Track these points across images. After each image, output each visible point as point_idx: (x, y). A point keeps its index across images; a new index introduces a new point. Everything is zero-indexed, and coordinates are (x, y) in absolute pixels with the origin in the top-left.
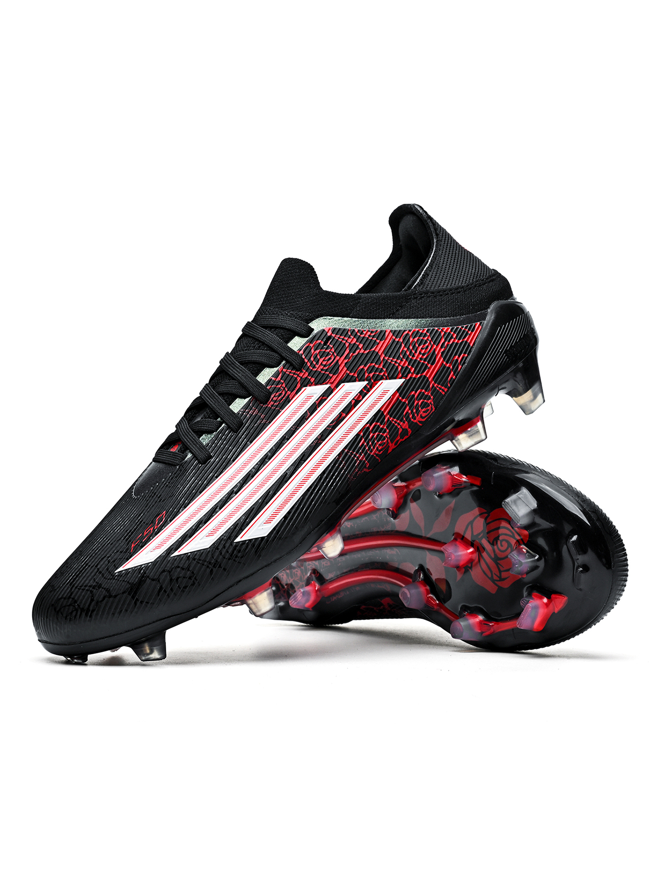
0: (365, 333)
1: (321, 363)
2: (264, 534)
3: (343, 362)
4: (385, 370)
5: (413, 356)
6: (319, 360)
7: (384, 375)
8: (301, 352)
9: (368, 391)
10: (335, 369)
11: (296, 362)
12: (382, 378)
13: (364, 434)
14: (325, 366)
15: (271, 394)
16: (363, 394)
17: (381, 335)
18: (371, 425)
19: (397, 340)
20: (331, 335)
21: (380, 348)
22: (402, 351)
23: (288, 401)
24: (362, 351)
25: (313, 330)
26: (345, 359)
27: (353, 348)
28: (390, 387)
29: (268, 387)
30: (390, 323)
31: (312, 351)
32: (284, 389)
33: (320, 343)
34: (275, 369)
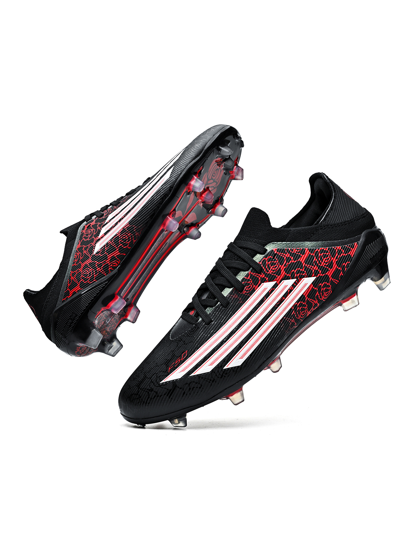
0: (294, 250)
1: (272, 269)
2: (239, 364)
3: (283, 268)
4: (305, 272)
5: (321, 264)
6: (270, 268)
7: (305, 275)
8: (261, 263)
9: (297, 284)
10: (279, 272)
11: (257, 269)
12: (304, 277)
13: (294, 308)
14: (274, 271)
15: (245, 286)
16: (294, 286)
17: (303, 251)
18: (298, 303)
19: (312, 254)
20: (276, 253)
21: (303, 259)
22: (315, 261)
23: (253, 291)
24: (293, 261)
25: (267, 250)
26: (284, 266)
27: (288, 259)
28: (308, 281)
29: (243, 283)
30: (307, 244)
31: (267, 262)
32: (252, 284)
33: (271, 258)
34: (247, 272)
